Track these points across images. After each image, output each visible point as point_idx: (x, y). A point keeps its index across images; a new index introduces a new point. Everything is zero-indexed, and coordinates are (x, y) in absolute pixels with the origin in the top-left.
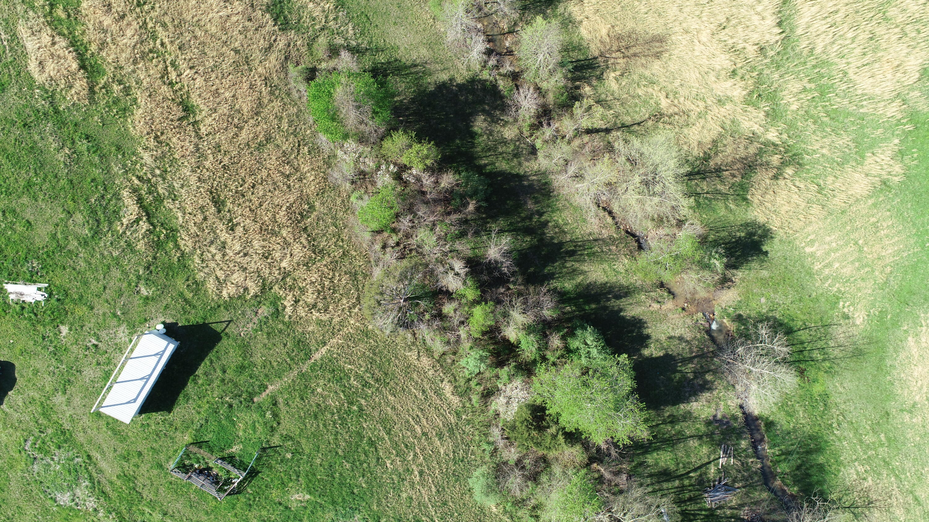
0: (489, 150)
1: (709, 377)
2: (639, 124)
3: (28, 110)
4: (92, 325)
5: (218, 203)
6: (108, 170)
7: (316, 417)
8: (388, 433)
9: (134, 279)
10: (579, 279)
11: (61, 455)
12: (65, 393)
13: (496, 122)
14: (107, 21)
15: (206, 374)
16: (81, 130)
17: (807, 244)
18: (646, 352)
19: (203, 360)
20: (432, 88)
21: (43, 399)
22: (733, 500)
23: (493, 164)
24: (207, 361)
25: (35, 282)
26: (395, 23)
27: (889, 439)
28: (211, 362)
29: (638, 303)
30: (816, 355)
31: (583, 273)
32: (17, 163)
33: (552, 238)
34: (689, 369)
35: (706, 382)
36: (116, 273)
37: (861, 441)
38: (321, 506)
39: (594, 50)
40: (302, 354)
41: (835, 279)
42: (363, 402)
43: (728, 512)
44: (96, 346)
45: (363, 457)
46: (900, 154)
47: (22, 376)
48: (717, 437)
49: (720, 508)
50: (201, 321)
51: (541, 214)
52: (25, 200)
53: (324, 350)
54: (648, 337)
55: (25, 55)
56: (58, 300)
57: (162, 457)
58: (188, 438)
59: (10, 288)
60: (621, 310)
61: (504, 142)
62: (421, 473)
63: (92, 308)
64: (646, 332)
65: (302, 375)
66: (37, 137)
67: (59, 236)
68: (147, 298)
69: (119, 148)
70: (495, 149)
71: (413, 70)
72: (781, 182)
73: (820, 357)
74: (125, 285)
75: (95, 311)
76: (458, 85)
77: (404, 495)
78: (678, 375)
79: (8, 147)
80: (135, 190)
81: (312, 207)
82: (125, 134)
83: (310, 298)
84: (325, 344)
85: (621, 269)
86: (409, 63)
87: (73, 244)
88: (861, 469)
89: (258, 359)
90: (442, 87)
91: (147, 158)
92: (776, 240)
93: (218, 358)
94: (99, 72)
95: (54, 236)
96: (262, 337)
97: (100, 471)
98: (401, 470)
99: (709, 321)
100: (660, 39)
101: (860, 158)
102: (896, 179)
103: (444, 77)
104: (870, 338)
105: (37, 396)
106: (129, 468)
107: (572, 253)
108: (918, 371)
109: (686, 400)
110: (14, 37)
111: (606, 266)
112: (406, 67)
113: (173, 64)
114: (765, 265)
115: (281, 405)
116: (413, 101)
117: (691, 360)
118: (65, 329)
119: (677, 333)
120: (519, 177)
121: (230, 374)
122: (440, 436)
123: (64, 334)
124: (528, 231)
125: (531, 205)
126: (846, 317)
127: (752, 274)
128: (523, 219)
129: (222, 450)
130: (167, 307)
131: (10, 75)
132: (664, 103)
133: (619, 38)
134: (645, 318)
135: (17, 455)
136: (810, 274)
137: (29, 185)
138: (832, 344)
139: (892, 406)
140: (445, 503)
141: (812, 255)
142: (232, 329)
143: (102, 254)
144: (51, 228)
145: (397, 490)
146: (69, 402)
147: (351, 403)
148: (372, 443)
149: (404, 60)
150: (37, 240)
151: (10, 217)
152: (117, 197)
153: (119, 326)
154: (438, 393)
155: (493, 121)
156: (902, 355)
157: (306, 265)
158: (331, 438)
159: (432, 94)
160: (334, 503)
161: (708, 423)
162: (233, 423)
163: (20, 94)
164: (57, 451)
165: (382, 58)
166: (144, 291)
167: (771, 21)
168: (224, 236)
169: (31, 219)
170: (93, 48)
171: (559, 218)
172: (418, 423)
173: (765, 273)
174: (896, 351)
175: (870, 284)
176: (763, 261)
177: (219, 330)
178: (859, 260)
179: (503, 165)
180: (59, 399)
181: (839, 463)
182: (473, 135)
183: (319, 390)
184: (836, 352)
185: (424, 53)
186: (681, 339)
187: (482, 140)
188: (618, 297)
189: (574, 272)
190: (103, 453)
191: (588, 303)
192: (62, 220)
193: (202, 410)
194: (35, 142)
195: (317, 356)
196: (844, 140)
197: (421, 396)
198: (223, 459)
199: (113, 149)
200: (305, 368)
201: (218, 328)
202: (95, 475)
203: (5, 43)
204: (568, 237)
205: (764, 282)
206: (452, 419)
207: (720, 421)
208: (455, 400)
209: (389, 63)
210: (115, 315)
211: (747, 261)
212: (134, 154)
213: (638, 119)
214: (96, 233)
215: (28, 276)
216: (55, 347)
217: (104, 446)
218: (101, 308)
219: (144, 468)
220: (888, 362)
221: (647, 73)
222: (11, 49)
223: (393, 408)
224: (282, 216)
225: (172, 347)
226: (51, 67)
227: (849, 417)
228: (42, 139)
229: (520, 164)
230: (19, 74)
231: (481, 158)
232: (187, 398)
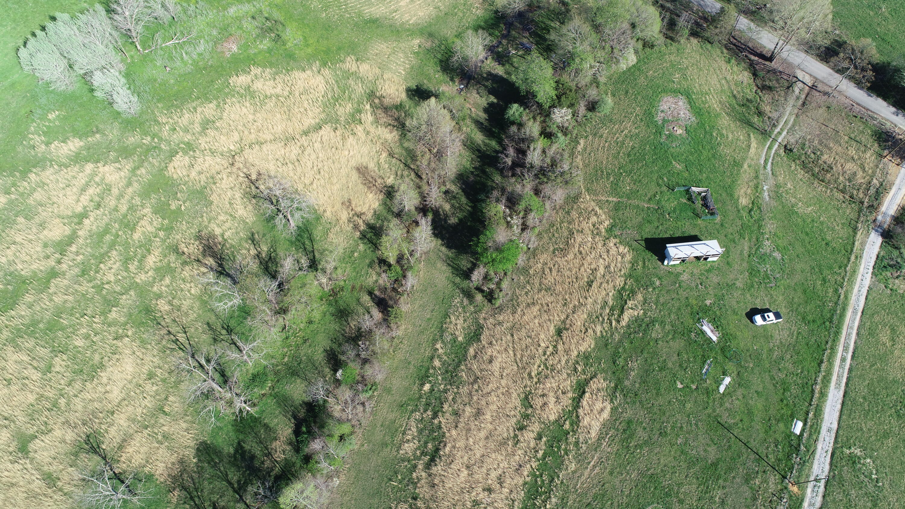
0: (461, 209)
1: (485, 75)
2: (401, 160)
3: (629, 400)
4: (694, 292)
5: (590, 284)
6: (620, 341)
7: (640, 181)
8: (619, 153)
9: (657, 290)
10: (487, 141)
11: (762, 268)
12: (734, 284)
13: (447, 215)
14: (552, 400)
15: (666, 232)
16: (614, 369)
17: (401, 74)
18: (495, 101)
19: (662, 238)
20: (453, 251)
21: (746, 291)
22: (525, 41)
23: (466, 204)
24: (661, 236)
25: (701, 330)
26: (436, 286)
27: (455, 9)
28: (659, 234)
29: (478, 115)
30: (443, 47)
31: (483, 142)
32: (657, 383)
33: (479, 162)
34: (489, 84)
35: (488, 75)
36: (662, 300)
37: (464, 16)
38: (672, 156)
39: (381, 196)
40: (620, 205)
41: (408, 57)
42: (616, 170)
43: (531, 39)
44: (701, 284)
45: (638, 154)
46: (343, 62)
47: (746, 307)
48: (506, 59)
49: (532, 43)
50: (647, 251)
51: (472, 173)
52: (670, 365)
53: (610, 199)
54: (488, 104)
55: (604, 425)
56: (698, 314)
57: (717, 226)
58: (699, 221)
59: (714, 338)
60: (486, 119)
61: (453, 206)
62: (622, 132)
63: (687, 298)
64: (487, 106)
65: (629, 198)
66: (637, 385)
67: (670, 337)
68: (659, 279)
69: (606, 345)
70: (459, 208)
71: (452, 264)
72: (385, 94)
73: (443, 46)
74: (662, 292)
75: (687, 296)
76: (443, 240)
77: (637, 131)
78: (494, 85)
79: (654, 394)
80: (618, 321)
81: (554, 250)
82: (597, 347)
83: (594, 219)
84: (607, 201)
85: (469, 129)
86: (450, 268)
87: (668, 327)
88: (474, 10)
89: (640, 219)
90: (449, 246)
91: (599, 329)
92: (409, 85)
93: (655, 233)
94: (580, 384)
95: (673, 338)
96: (629, 224)
97: (750, 248)
98: (628, 139)
99: (462, 90)
100: (358, 169)
101: (354, 74)
102: (353, 57)
103: (444, 249)
104: (421, 35)
105: (748, 296)
106: (736, 236)
107: (479, 151)
108: (421, 14)
109: (501, 78)
110: (600, 438)
111: (473, 135)
112: (453, 267)
113: (545, 354)
114: (422, 83)
115: (649, 196)
116: (466, 253)
117: (484, 85)
118: (708, 302)
119: (477, 96)
120: (463, 190)
121: (656, 224)
122: (601, 136)
123: (710, 301)
124: (484, 172)
125: (472, 178)
126: (420, 46)
127: (429, 85)
128: (481, 177)
129: (690, 205)
130: (655, 268)
131: (620, 423)
132: (384, 155)
133: (369, 188)
134: (482, 110)
135: (782, 287)
136: (412, 68)
137: (661, 369)
138: (434, 45)
139: (442, 14)
140: (625, 117)
141: (404, 70)
142: (638, 237)
143: (660, 312)
144: (671, 343)
145: (637, 135)
146: (737, 279)
147: (621, 173)
148: (629, 155)
149: (450, 271)
150: (682, 344)
151: (685, 365)
152: (628, 326)
153: (682, 281)
154: (585, 149)
155: (447, 216)
156: (419, 22)
157: (582, 232)
158: (642, 170)
159: (456, 248)
160: (666, 151)
161: (503, 65)
162: (675, 208)
163: (625, 410)
164: (762, 271)
165: (458, 280)
166: (658, 283)
167: (322, 132)
168: (602, 270)
169: (675, 355)
170: (570, 395)
171: (468, 165)
172: (604, 147)
173: (425, 81)
174: (419, 24)
175: (400, 45)
176: (421, 85)
177: (643, 242)
178: (394, 53)
179: (464, 200)
180: (738, 284)
181: (478, 18)
182: (460, 220)
183: (628, 188)
184: (436, 41)
185: (439, 265)
186: (478, 93)
187: (460, 215)
188: (482, 124)
189: (486, 145)
190: (742, 251)
191: (494, 132)
192: (663, 342)
193: (682, 223)
194: (640, 383)
195: (614, 199)
196: (351, 82)
197: (592, 154)
198: (693, 202)
199: (609, 347)
200: (624, 200)
201: (643, 243)
202: (754, 249)
203: (607, 440)
204: (473, 156)
205: (429, 79)
206: (590, 138)
207: (499, 62)
208: (582, 141)
209: (457, 275)
210: (680, 286)
211: (426, 90)
212: (602, 336)
213: (398, 162)
214: (653, 322)
215: (701, 336)
216: (719, 301)
217: (739, 252)
218: (683, 294)
219: (730, 231)
220: (425, 24)
221: (376, 169)
222: (607, 434)
223: (607, 158)
224: (571, 256)
225: (667, 245)
226: (599, 405)
227: (458, 24)
228: (635, 382)
229: (457, 193)
230: (616, 419)
231: (468, 210)
232: (683, 232)
